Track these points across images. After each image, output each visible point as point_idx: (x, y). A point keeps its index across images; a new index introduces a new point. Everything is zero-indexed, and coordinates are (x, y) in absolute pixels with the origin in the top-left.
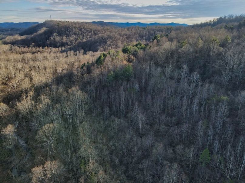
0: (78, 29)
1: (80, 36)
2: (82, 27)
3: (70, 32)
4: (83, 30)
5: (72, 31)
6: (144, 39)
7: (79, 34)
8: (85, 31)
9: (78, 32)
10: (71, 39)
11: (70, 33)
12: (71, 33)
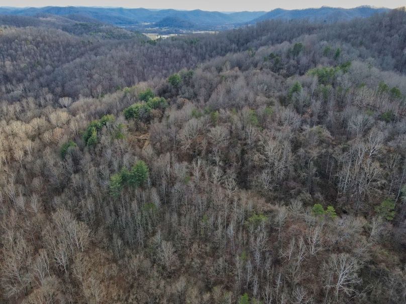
0: (31, 43)
1: (39, 58)
2: (39, 39)
3: (16, 51)
4: (42, 45)
5: (21, 48)
6: (155, 64)
7: (35, 54)
8: (47, 47)
9: (34, 49)
10: (22, 65)
11: (17, 53)
12: (19, 52)
